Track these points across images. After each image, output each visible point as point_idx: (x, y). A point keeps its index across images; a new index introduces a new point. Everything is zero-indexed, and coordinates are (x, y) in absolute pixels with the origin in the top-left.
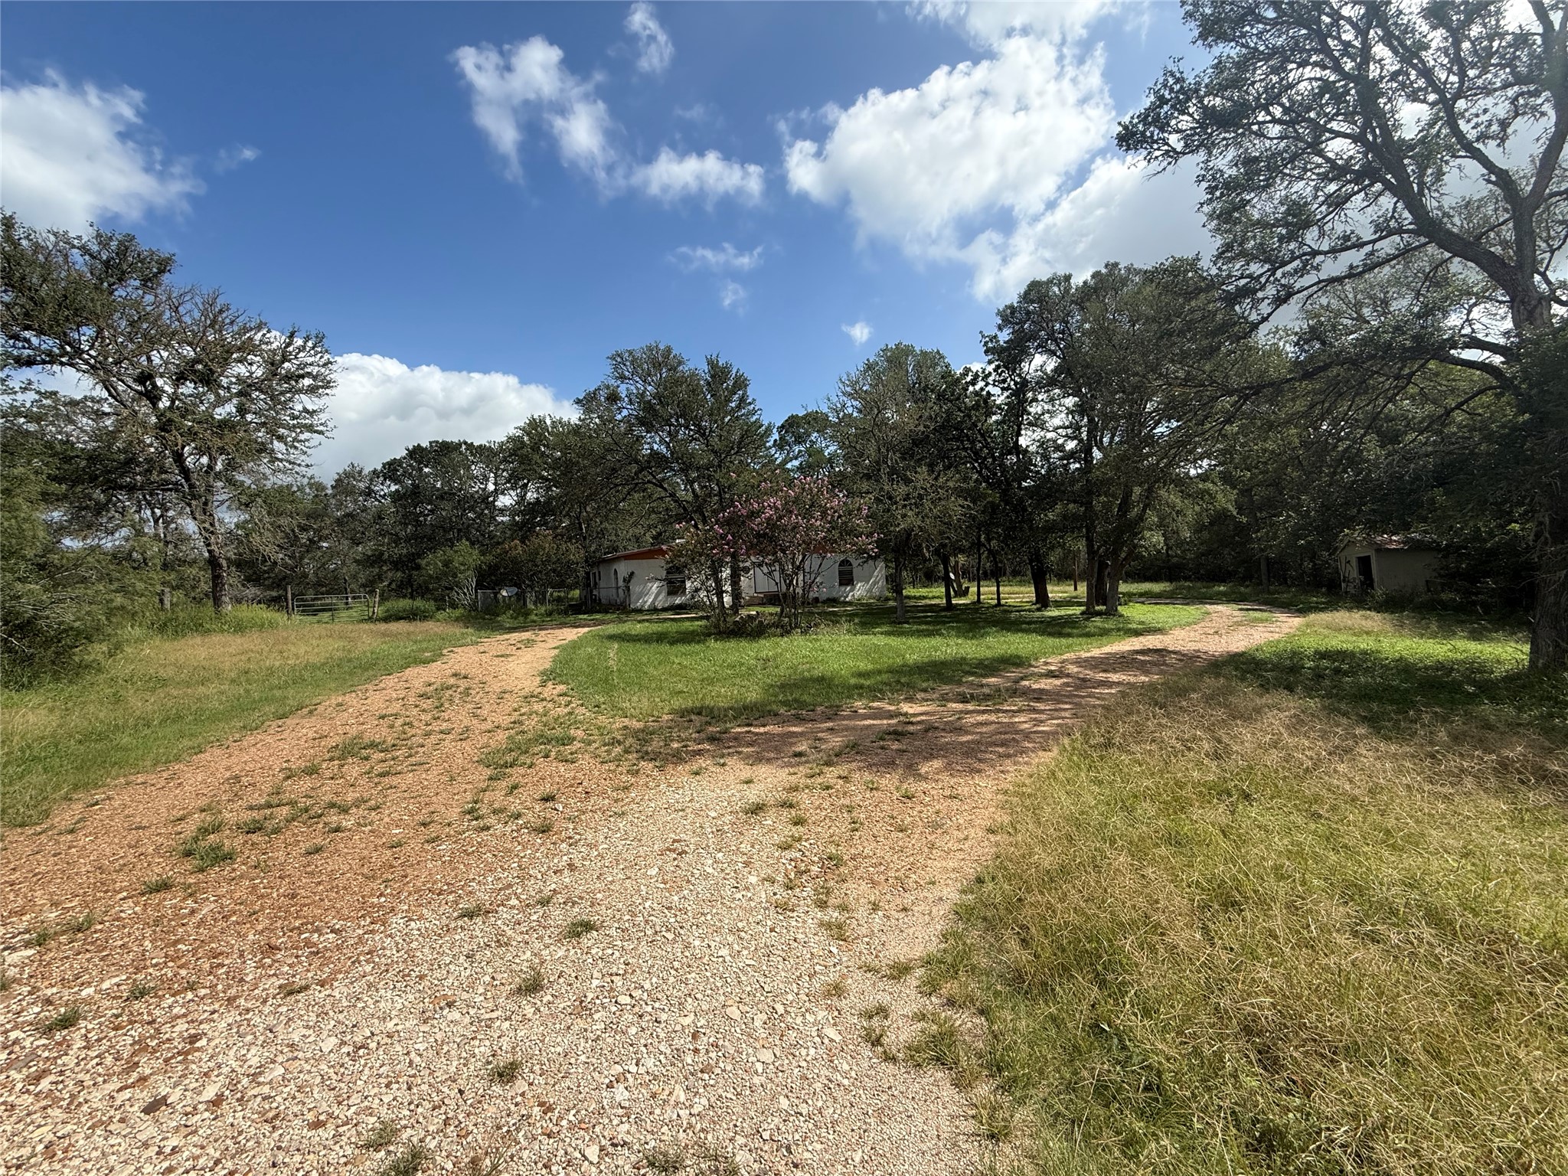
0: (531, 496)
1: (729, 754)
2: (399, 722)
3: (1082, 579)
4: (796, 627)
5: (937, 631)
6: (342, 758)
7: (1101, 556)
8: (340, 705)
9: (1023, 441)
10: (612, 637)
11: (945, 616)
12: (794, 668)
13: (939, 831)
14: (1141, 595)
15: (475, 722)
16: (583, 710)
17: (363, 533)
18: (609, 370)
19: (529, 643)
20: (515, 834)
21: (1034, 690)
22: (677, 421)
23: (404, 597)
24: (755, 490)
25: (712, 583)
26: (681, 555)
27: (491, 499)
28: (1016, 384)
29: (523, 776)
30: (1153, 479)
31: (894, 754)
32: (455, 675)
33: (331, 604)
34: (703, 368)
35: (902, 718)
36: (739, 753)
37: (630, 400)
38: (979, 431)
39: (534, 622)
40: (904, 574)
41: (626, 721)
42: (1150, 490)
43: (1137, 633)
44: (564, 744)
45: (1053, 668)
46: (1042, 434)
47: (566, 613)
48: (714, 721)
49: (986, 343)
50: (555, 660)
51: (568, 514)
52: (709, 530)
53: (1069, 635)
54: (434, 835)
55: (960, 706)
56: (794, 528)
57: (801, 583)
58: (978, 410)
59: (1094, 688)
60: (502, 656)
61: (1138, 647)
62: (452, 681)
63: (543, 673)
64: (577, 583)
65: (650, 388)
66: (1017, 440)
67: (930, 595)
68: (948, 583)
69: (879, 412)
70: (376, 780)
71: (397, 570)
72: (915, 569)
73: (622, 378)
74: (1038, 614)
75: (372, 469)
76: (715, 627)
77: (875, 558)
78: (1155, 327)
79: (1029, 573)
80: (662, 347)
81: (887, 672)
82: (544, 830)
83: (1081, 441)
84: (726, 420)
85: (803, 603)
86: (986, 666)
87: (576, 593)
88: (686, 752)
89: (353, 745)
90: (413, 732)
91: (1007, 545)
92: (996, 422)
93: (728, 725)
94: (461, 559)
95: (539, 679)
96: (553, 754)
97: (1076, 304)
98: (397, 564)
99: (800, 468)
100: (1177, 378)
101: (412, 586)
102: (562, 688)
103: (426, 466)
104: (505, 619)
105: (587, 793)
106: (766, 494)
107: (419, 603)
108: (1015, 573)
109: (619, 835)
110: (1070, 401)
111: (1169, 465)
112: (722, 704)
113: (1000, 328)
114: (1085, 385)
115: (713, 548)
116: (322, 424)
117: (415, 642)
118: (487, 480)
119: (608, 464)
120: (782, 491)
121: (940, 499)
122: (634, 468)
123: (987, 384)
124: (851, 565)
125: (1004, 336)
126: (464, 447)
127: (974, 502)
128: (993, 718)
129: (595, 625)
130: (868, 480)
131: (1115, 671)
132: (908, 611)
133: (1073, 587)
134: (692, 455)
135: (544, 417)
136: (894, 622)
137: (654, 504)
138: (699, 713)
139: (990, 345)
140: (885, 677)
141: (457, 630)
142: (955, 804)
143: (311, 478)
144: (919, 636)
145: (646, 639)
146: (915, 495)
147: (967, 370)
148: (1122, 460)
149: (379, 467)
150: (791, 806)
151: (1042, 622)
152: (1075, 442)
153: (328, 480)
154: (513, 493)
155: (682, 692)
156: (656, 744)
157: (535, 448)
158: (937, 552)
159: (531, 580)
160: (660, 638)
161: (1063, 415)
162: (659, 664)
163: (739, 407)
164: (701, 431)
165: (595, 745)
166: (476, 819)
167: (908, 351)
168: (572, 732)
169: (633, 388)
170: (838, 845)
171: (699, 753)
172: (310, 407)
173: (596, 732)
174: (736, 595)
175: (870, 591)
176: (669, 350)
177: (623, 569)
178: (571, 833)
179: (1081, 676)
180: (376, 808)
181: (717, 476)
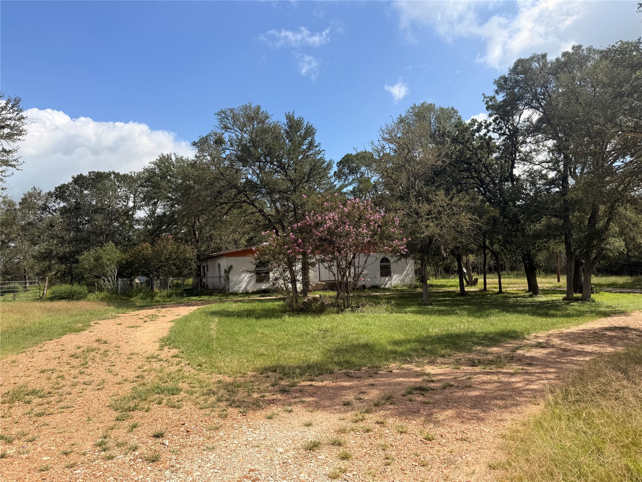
0: (159, 211)
1: (295, 403)
2: (55, 375)
3: (563, 273)
4: (348, 307)
5: (453, 311)
6: (11, 401)
7: (577, 257)
8: (14, 362)
9: (517, 172)
10: (214, 313)
11: (460, 300)
12: (346, 337)
13: (453, 466)
14: (609, 285)
15: (109, 375)
16: (189, 368)
17: (39, 237)
18: (216, 123)
19: (153, 318)
20: (132, 463)
21: (527, 358)
22: (265, 158)
23: (66, 282)
24: (320, 208)
25: (288, 273)
26: (266, 254)
27: (131, 213)
28: (510, 131)
29: (142, 418)
30: (613, 200)
31: (419, 404)
32: (98, 341)
33: (14, 288)
34: (283, 121)
35: (426, 377)
36: (303, 402)
37: (231, 144)
38: (483, 165)
39: (158, 302)
40: (428, 268)
41: (221, 377)
42: (612, 207)
43: (606, 315)
44: (173, 394)
45: (541, 341)
46: (531, 166)
47: (181, 295)
48: (285, 377)
49: (487, 102)
50: (171, 330)
51: (186, 224)
52: (286, 236)
53: (553, 316)
54: (72, 462)
55: (469, 369)
56: (347, 234)
57: (352, 275)
58: (482, 149)
59: (573, 356)
60: (133, 327)
61: (606, 325)
62: (96, 345)
63: (162, 340)
64: (191, 273)
65: (245, 135)
66: (512, 171)
67: (448, 284)
68: (461, 275)
69: (409, 152)
70: (35, 419)
71: (62, 263)
72: (436, 265)
73: (226, 128)
74: (530, 299)
75: (48, 191)
76: (289, 306)
77: (406, 256)
78: (610, 90)
79: (523, 268)
80: (253, 106)
81: (415, 342)
82: (154, 460)
83: (559, 171)
84: (300, 158)
85: (354, 289)
86: (490, 339)
87: (190, 281)
88: (264, 401)
89: (19, 392)
90: (64, 383)
91: (505, 248)
92: (496, 158)
93: (296, 380)
94: (108, 257)
95: (158, 344)
96: (164, 401)
97: (552, 74)
98: (62, 259)
99: (353, 192)
100: (628, 126)
101: (72, 276)
102: (174, 351)
103: (86, 189)
104: (137, 300)
105: (187, 431)
106: (327, 210)
107: (76, 287)
108: (512, 269)
109: (209, 465)
110: (550, 143)
111: (625, 190)
112: (292, 363)
113: (497, 92)
114: (561, 131)
115: (289, 249)
116: (14, 160)
117: (71, 316)
118: (128, 199)
119: (216, 188)
120: (339, 208)
121: (454, 214)
122: (234, 191)
123: (488, 131)
124: (389, 261)
125: (500, 98)
126: (113, 176)
127: (480, 217)
128: (495, 378)
129: (202, 304)
130: (401, 200)
131: (589, 343)
132: (432, 296)
133: (556, 279)
134: (275, 183)
135: (171, 155)
136: (420, 304)
137: (247, 218)
138: (275, 371)
139: (490, 103)
140: (413, 345)
141: (102, 307)
142: (465, 445)
143: (4, 198)
144: (439, 315)
145: (239, 315)
146: (436, 211)
147: (474, 121)
148: (589, 186)
149: (53, 190)
150: (340, 444)
151: (533, 306)
152: (555, 172)
153: (17, 200)
154: (146, 208)
155: (262, 355)
156: (241, 395)
157: (163, 177)
158: (452, 252)
159: (157, 271)
160: (249, 314)
161: (546, 153)
162: (247, 333)
163: (309, 149)
164: (281, 166)
165: (196, 395)
166: (105, 450)
167: (430, 108)
168: (180, 384)
169: (233, 135)
170: (374, 476)
171: (273, 402)
172: (7, 148)
173: (197, 385)
174: (306, 283)
175: (403, 280)
176: (258, 108)
177: (224, 263)
178: (173, 462)
179: (563, 347)
180: (32, 440)
181: (293, 197)
